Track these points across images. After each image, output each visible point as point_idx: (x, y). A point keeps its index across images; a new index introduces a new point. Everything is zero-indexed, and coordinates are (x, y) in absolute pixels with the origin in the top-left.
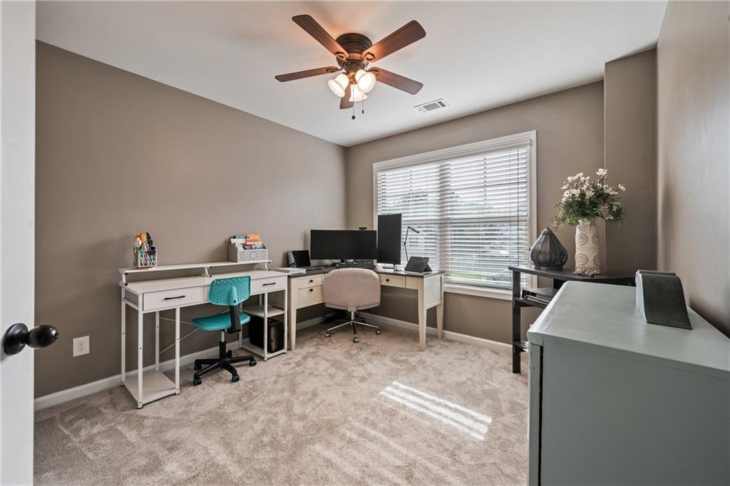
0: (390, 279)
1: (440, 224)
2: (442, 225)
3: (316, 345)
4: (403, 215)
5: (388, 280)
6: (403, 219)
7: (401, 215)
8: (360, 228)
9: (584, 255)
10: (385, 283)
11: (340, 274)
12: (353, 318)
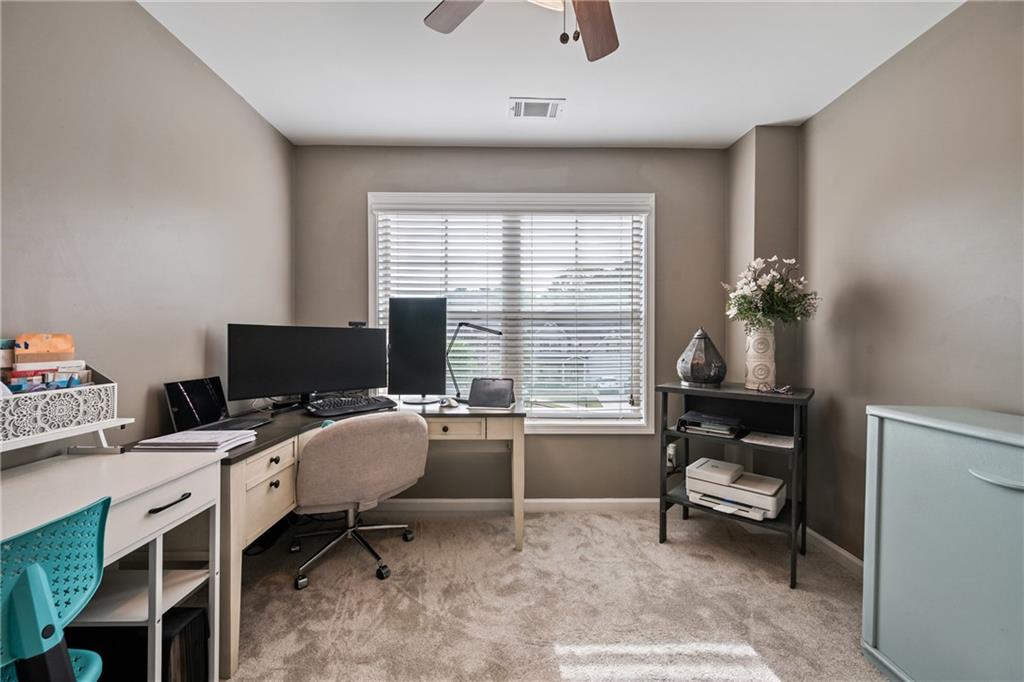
0: (449, 426)
1: (506, 319)
2: (508, 322)
3: (291, 626)
4: (448, 301)
5: (445, 429)
6: (449, 308)
7: (445, 299)
8: (350, 324)
9: (766, 366)
10: (439, 436)
11: (353, 431)
12: (351, 523)
